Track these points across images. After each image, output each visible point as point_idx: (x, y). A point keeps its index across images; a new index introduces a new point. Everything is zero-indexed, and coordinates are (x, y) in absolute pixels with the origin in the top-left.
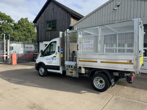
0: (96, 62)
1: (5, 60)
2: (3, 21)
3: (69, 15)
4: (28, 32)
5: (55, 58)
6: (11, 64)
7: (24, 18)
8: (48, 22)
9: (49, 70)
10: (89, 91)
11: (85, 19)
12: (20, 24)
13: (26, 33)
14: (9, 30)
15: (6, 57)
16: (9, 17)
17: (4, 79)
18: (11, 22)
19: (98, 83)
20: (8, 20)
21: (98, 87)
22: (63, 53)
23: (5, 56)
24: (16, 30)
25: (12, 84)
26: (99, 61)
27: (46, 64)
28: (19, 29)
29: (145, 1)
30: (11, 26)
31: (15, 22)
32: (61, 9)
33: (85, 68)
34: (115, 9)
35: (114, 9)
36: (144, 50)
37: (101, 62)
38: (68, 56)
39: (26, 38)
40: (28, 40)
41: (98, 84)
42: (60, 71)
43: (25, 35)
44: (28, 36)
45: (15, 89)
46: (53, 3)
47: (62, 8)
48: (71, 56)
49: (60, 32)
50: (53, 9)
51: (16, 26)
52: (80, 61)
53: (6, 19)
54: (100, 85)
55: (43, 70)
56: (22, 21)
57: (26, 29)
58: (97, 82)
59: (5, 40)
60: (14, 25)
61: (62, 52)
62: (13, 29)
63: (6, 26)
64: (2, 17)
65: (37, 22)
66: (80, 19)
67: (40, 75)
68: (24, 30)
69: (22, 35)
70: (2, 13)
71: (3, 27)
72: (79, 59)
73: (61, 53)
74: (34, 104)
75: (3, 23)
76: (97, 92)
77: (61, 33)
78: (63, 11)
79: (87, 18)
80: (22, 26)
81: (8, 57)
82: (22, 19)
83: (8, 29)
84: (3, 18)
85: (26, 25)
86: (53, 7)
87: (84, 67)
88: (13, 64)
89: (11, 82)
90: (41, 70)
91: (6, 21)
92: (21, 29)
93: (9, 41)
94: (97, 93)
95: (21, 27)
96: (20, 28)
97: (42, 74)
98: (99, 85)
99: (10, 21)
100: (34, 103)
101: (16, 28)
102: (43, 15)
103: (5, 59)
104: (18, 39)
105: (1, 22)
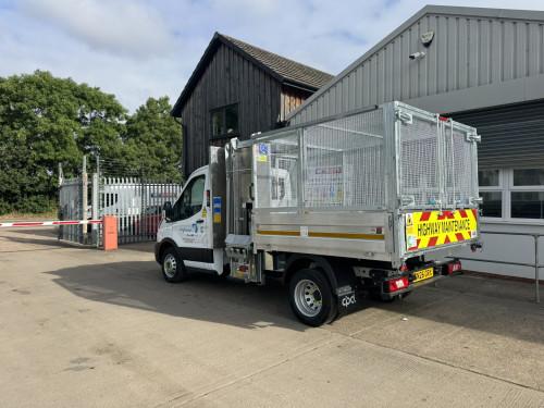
0: (298, 234)
1: (86, 236)
2: (93, 114)
3: (274, 84)
4: (169, 145)
5: (202, 225)
6: (102, 248)
7: (157, 99)
8: (213, 111)
9: (187, 263)
10: (278, 324)
11: (334, 85)
12: (146, 118)
13: (164, 146)
14: (111, 139)
15: (90, 226)
16: (111, 97)
17: (66, 287)
18: (117, 115)
19: (308, 300)
20: (108, 109)
21: (306, 311)
22: (223, 211)
23: (85, 222)
24: (132, 140)
25: (81, 298)
26: (304, 231)
27: (181, 243)
28: (142, 136)
29: (502, 22)
30: (118, 128)
31: (130, 114)
32: (251, 68)
33: (275, 254)
35: (412, 57)
36: (481, 194)
37: (310, 234)
38: (236, 219)
39: (162, 163)
40: (168, 171)
41: (309, 303)
42: (216, 266)
43: (159, 155)
44: (169, 156)
45: (81, 311)
46: (227, 50)
47: (254, 65)
48: (242, 219)
49: (212, 147)
50: (228, 70)
51: (134, 125)
52: (259, 232)
53: (102, 108)
54: (313, 308)
55: (172, 262)
56: (153, 108)
57: (161, 135)
58: (307, 297)
59: (85, 174)
60: (127, 123)
61: (218, 206)
62: (123, 135)
63: (101, 127)
64: (91, 102)
65: (184, 114)
67: (166, 279)
68: (158, 139)
69: (150, 153)
70: (90, 89)
71: (94, 130)
72: (258, 225)
73: (215, 210)
74: (111, 345)
75: (93, 119)
76: (300, 325)
77: (214, 150)
78: (256, 72)
79: (341, 80)
80: (149, 125)
81: (95, 227)
82: (150, 102)
83: (107, 137)
84: (93, 105)
85: (163, 122)
86: (227, 62)
87: (272, 250)
88: (107, 248)
89: (79, 295)
90: (169, 264)
91: (104, 113)
92: (148, 134)
93: (96, 176)
94: (296, 329)
95: (146, 129)
96: (143, 132)
97: (170, 276)
98: (312, 305)
99: (114, 110)
100: (111, 342)
101: (132, 131)
103: (85, 231)
104: (139, 167)
105: (87, 116)
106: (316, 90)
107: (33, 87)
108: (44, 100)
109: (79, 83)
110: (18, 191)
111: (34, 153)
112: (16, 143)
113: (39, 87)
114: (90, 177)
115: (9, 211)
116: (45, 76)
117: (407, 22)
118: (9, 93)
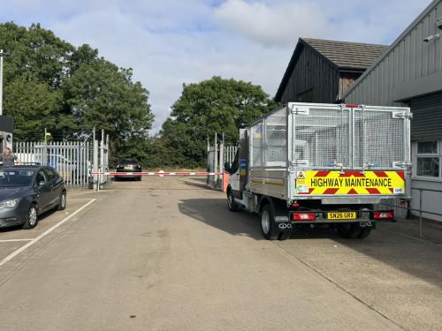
2: (247, 101)
18: (261, 100)
20: (255, 96)
26: (263, 181)
27: (233, 188)
30: (262, 109)
34: (429, 38)
35: (427, 41)
42: (244, 202)
46: (307, 50)
52: (252, 181)
61: (243, 165)
63: (250, 110)
66: (361, 74)
71: (246, 112)
72: (252, 177)
73: (242, 168)
75: (247, 104)
86: (307, 59)
91: (253, 99)
93: (222, 146)
99: (259, 97)
102: (291, 80)
105: (243, 102)
106: (364, 70)
107: (210, 88)
108: (216, 96)
109: (238, 80)
110: (201, 154)
111: (209, 130)
112: (201, 124)
113: (213, 88)
114: (219, 147)
115: (196, 167)
116: (217, 79)
117: (426, 9)
118: (197, 94)
